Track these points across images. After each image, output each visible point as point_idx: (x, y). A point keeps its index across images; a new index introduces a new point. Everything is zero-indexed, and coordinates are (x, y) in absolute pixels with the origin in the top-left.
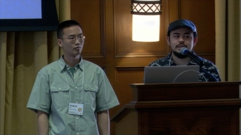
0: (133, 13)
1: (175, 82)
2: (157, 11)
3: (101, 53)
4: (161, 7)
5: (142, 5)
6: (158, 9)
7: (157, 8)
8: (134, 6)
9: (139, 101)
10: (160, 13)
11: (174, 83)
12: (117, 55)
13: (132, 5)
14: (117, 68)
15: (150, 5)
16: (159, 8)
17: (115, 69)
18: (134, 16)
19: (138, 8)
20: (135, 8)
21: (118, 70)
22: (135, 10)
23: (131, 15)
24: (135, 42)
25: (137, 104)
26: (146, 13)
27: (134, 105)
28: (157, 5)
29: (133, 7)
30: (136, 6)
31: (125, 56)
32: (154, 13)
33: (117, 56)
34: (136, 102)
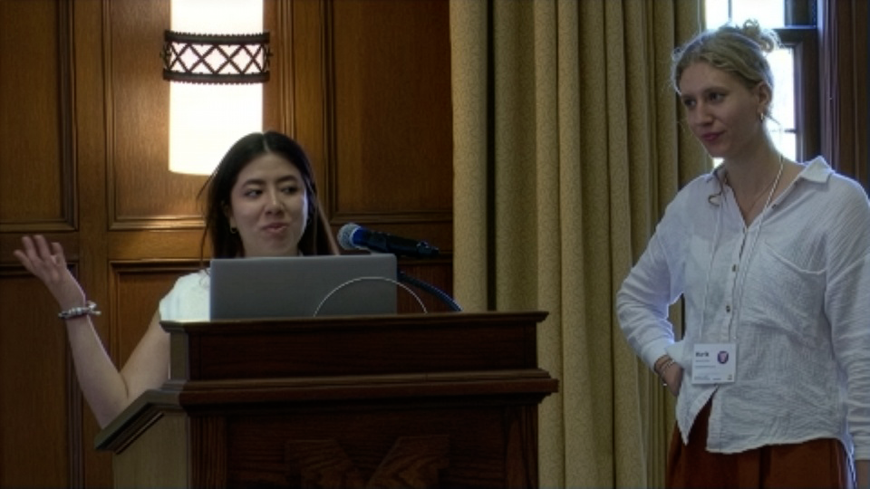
0: (170, 75)
1: (319, 313)
2: (253, 69)
3: (63, 214)
4: (267, 55)
5: (202, 49)
6: (257, 65)
7: (253, 60)
8: (174, 50)
9: (193, 378)
10: (262, 77)
11: (314, 317)
12: (116, 220)
13: (168, 49)
14: (116, 266)
15: (229, 50)
16: (260, 59)
17: (111, 268)
18: (176, 88)
19: (189, 58)
20: (178, 59)
21: (122, 274)
22: (177, 67)
23: (165, 82)
24: (180, 177)
25: (186, 388)
26: (215, 77)
27: (178, 393)
28: (253, 49)
29: (170, 55)
30: (183, 51)
31: (144, 223)
32: (242, 78)
33: (115, 226)
34: (183, 382)
